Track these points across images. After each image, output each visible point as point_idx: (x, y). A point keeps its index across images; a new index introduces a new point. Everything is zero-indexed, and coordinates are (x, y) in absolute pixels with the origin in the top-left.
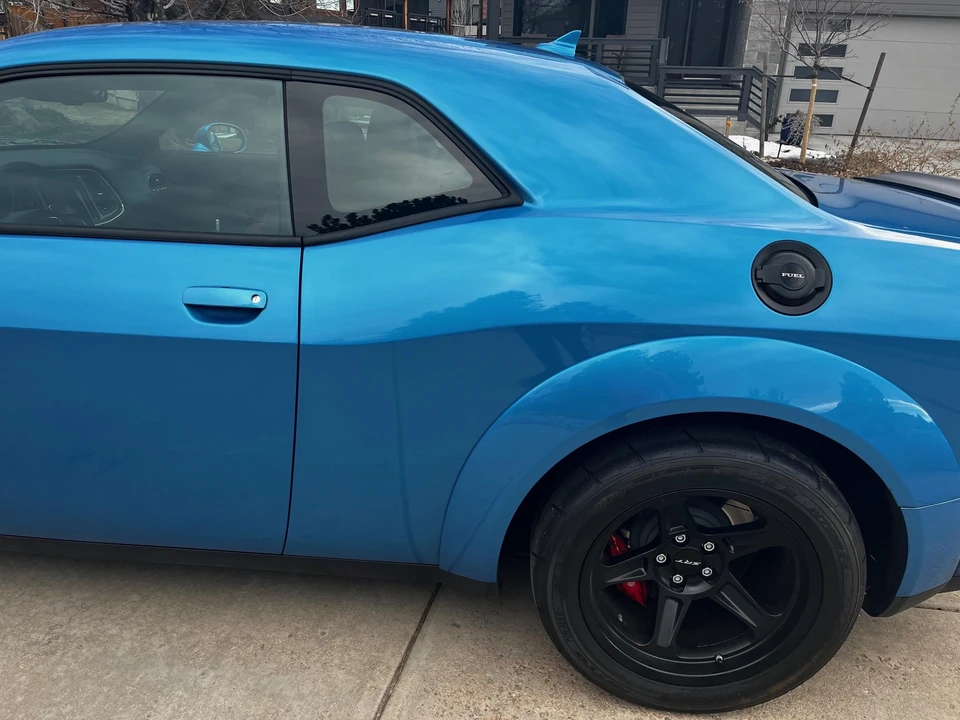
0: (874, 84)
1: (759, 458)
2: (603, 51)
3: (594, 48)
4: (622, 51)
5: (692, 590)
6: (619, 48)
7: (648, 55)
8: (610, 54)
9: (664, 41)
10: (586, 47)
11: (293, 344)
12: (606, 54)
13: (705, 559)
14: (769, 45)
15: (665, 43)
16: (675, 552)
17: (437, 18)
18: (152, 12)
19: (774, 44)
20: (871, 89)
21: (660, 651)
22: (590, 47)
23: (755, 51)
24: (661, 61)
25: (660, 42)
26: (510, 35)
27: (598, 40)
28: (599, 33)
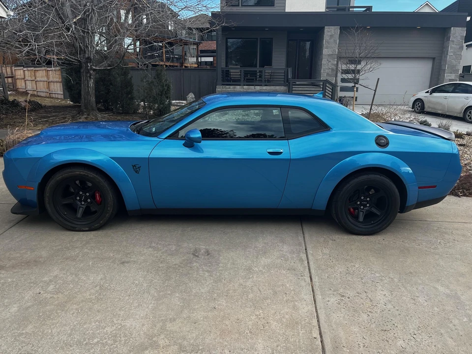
0: (376, 89)
1: (379, 176)
3: (260, 72)
4: (271, 73)
5: (365, 209)
6: (270, 71)
7: (283, 74)
8: (267, 74)
9: (289, 69)
10: (256, 71)
11: (289, 159)
12: (266, 74)
13: (368, 202)
14: (330, 70)
15: (290, 70)
16: (361, 201)
17: (178, 55)
18: (90, 62)
19: (332, 69)
20: (375, 91)
21: (359, 222)
22: (258, 71)
23: (325, 72)
24: (289, 77)
25: (288, 69)
26: (224, 66)
27: (261, 69)
28: (262, 66)
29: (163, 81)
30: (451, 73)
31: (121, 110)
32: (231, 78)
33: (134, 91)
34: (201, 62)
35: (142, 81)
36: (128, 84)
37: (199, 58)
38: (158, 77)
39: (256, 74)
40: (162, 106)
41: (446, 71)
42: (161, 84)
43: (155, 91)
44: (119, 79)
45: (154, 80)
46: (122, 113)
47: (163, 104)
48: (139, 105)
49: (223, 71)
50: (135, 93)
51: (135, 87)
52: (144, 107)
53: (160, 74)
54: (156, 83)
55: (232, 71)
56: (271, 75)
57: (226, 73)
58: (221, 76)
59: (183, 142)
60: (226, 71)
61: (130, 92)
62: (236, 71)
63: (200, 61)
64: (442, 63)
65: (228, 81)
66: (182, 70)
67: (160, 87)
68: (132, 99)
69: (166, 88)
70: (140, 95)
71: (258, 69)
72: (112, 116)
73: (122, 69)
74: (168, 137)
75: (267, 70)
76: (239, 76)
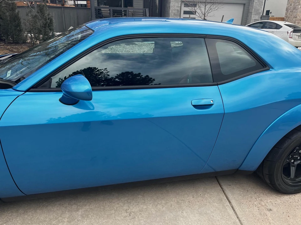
2: (129, 12)
4: (133, 12)
5: (296, 163)
6: (132, 11)
7: (142, 13)
10: (122, 10)
11: (223, 113)
12: (130, 13)
14: (176, 11)
15: (147, 10)
16: (294, 154)
19: (178, 10)
21: (291, 180)
22: (123, 11)
23: (173, 13)
25: (146, 9)
26: (97, 6)
27: (125, 9)
28: (126, 6)
29: (46, 15)
30: (256, 15)
31: (12, 40)
32: (103, 15)
33: (22, 24)
34: (77, 5)
35: (27, 15)
36: (16, 19)
37: (76, 1)
38: (41, 12)
39: (122, 13)
40: (46, 37)
41: (253, 13)
42: (44, 17)
43: (40, 23)
44: (7, 14)
45: (37, 14)
46: (13, 43)
47: (47, 35)
48: (26, 36)
49: (96, 9)
50: (23, 26)
51: (22, 21)
52: (31, 38)
53: (43, 9)
54: (40, 16)
55: (103, 9)
56: (133, 14)
57: (99, 12)
58: (95, 14)
59: (60, 95)
60: (98, 9)
61: (19, 25)
62: (105, 10)
63: (76, 3)
64: (250, 8)
65: (101, 18)
66: (63, 8)
67: (43, 20)
68: (20, 31)
69: (49, 21)
70: (27, 27)
71: (123, 9)
72: (3, 45)
73: (9, 4)
74: (33, 87)
75: (130, 10)
76: (109, 14)
